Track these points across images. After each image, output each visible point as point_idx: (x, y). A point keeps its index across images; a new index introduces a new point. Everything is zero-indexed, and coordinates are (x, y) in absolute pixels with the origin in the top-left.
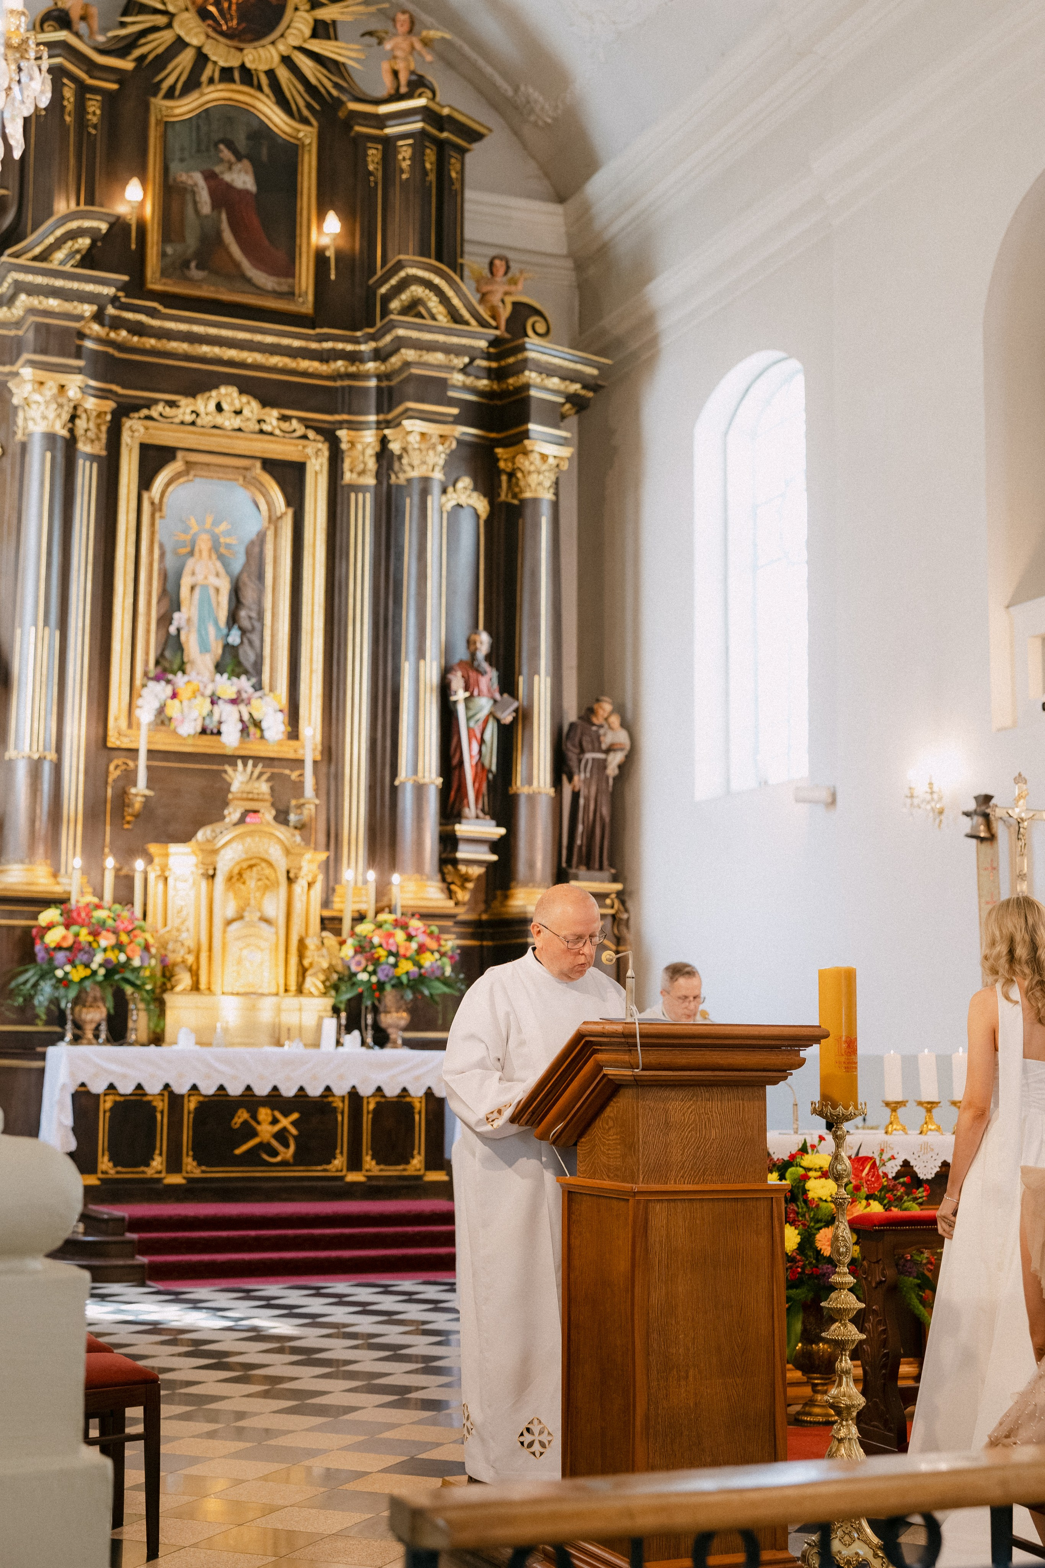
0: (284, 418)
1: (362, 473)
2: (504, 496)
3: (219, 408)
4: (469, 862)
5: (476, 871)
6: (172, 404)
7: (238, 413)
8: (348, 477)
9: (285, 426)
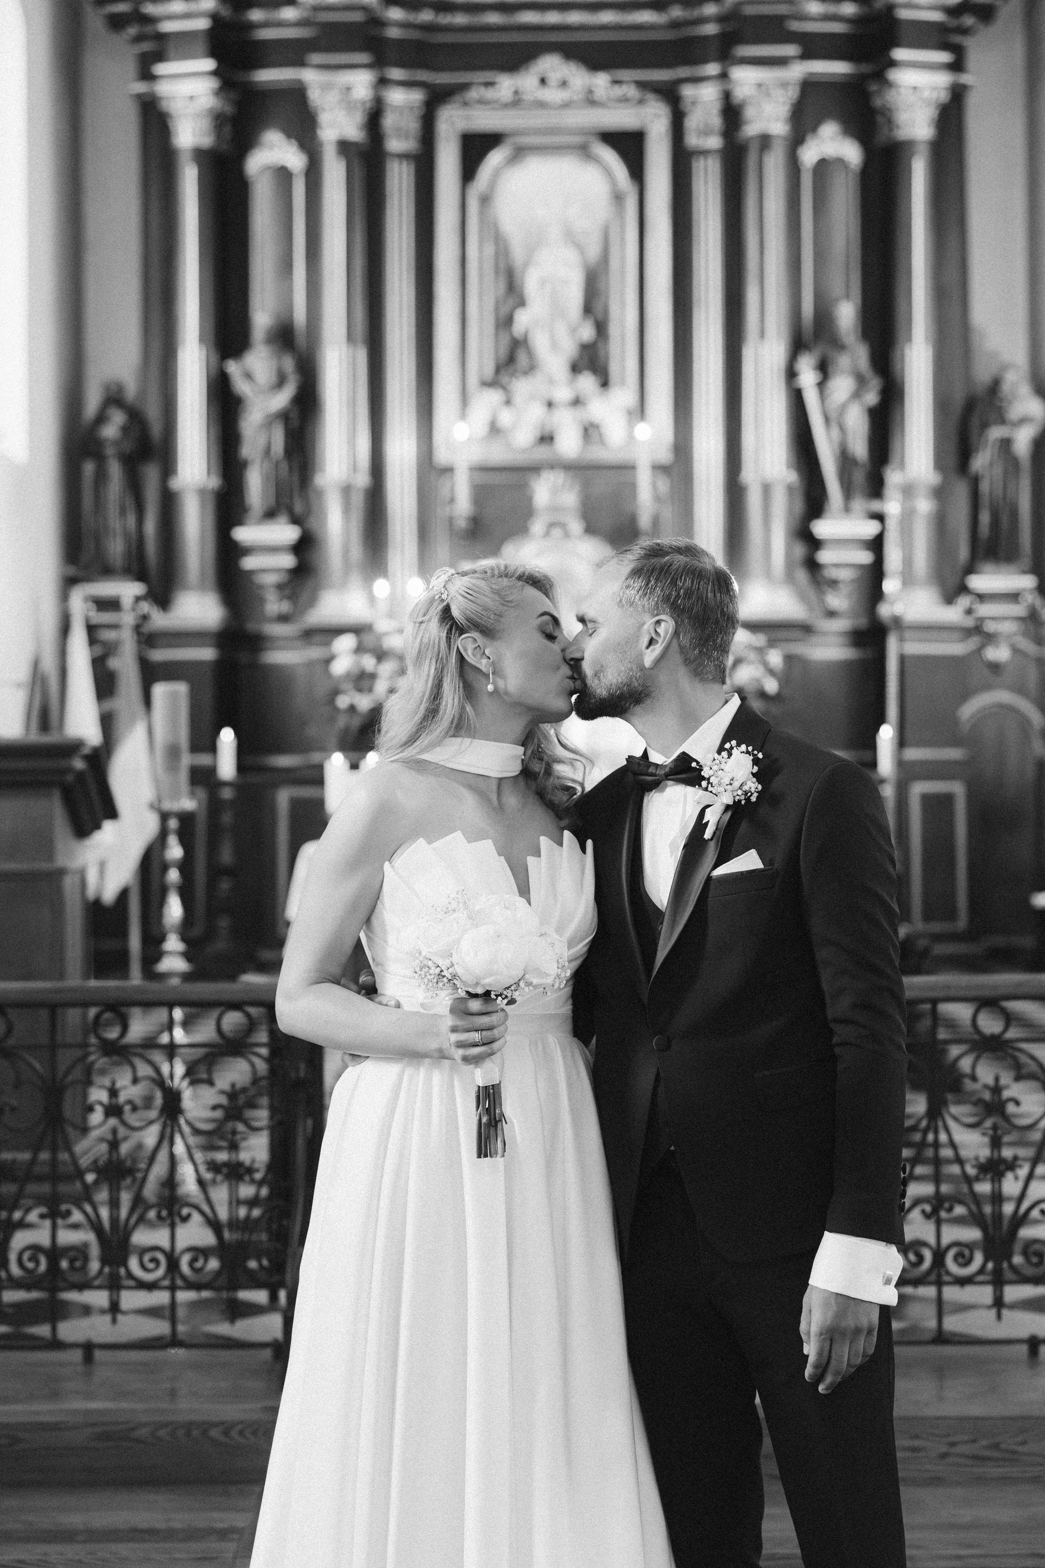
0: (616, 82)
1: (706, 132)
2: (881, 139)
3: (543, 81)
4: (837, 566)
5: (845, 575)
6: (489, 84)
7: (564, 84)
8: (692, 140)
9: (619, 91)
